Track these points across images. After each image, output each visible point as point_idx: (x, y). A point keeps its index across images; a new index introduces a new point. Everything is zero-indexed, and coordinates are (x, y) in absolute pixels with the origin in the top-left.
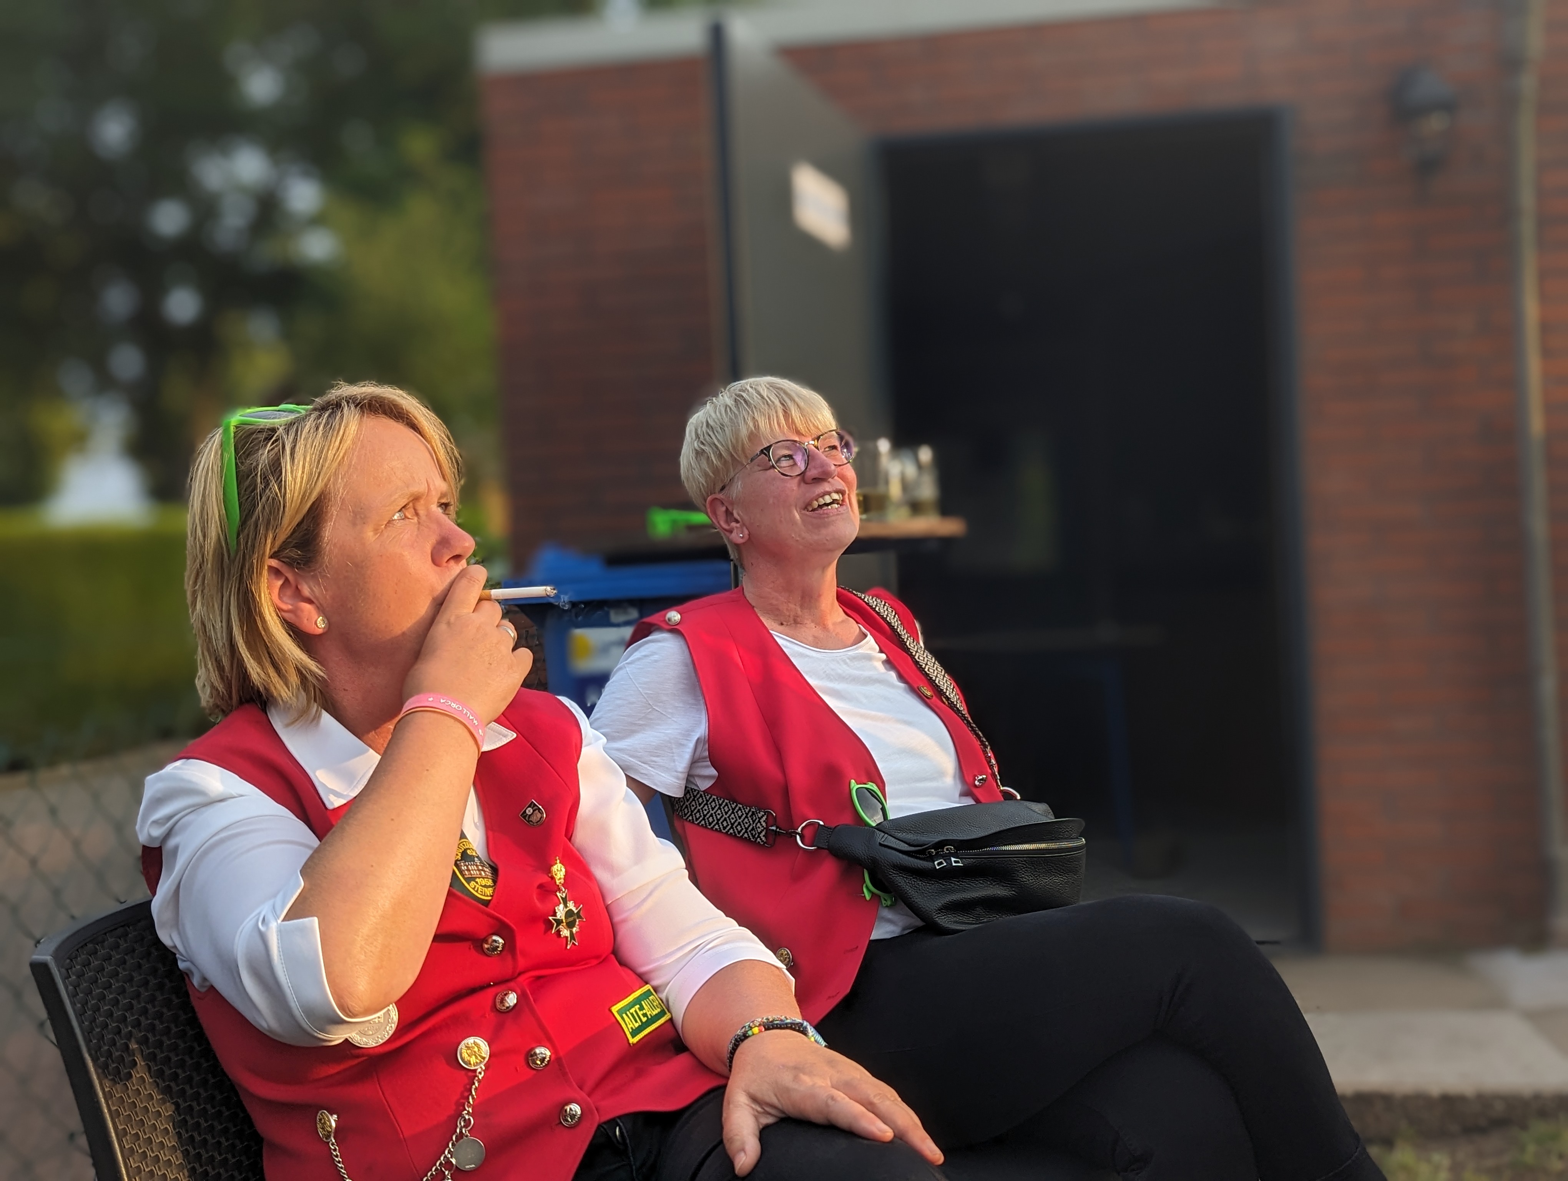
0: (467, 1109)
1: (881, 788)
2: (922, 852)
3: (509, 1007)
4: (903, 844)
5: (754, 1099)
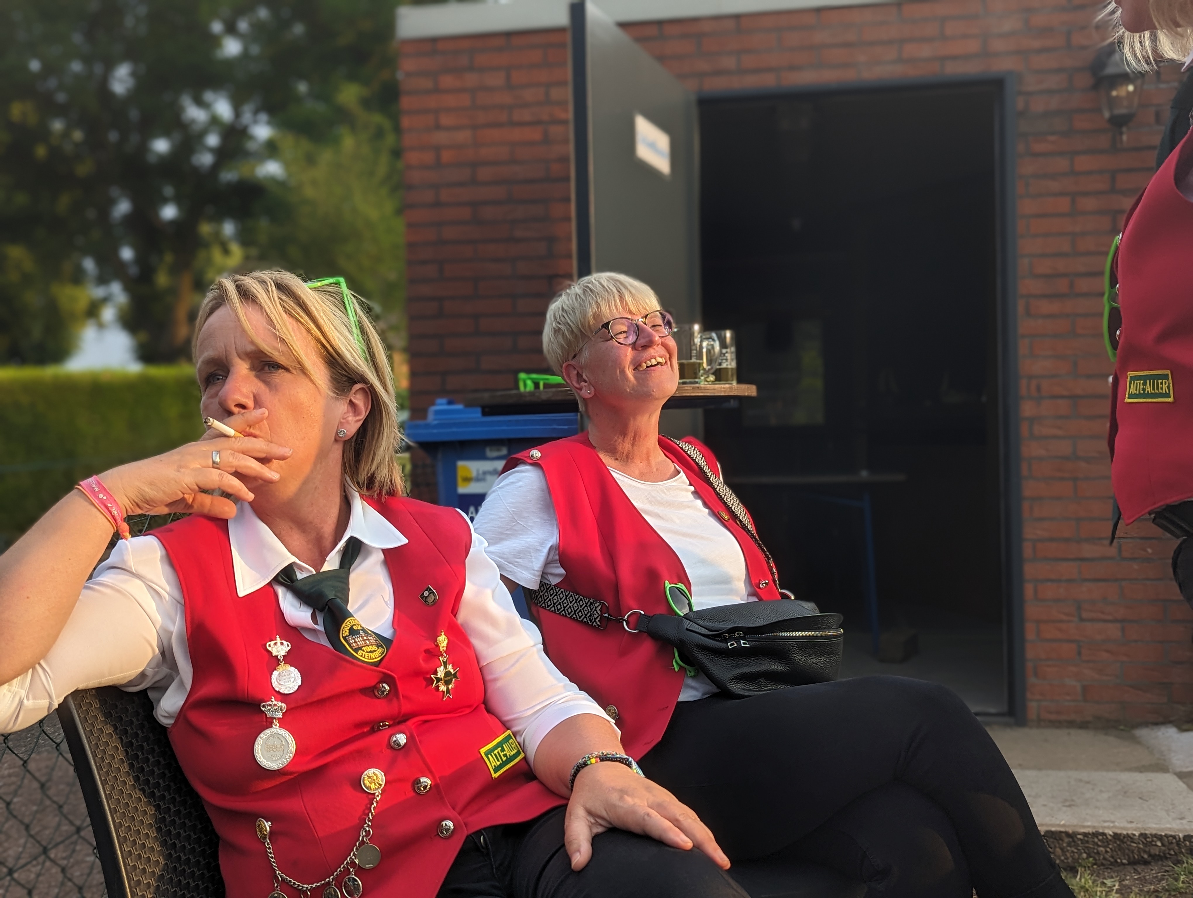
0: (368, 823)
1: (688, 588)
2: (719, 636)
3: (400, 745)
4: (704, 629)
5: (589, 813)
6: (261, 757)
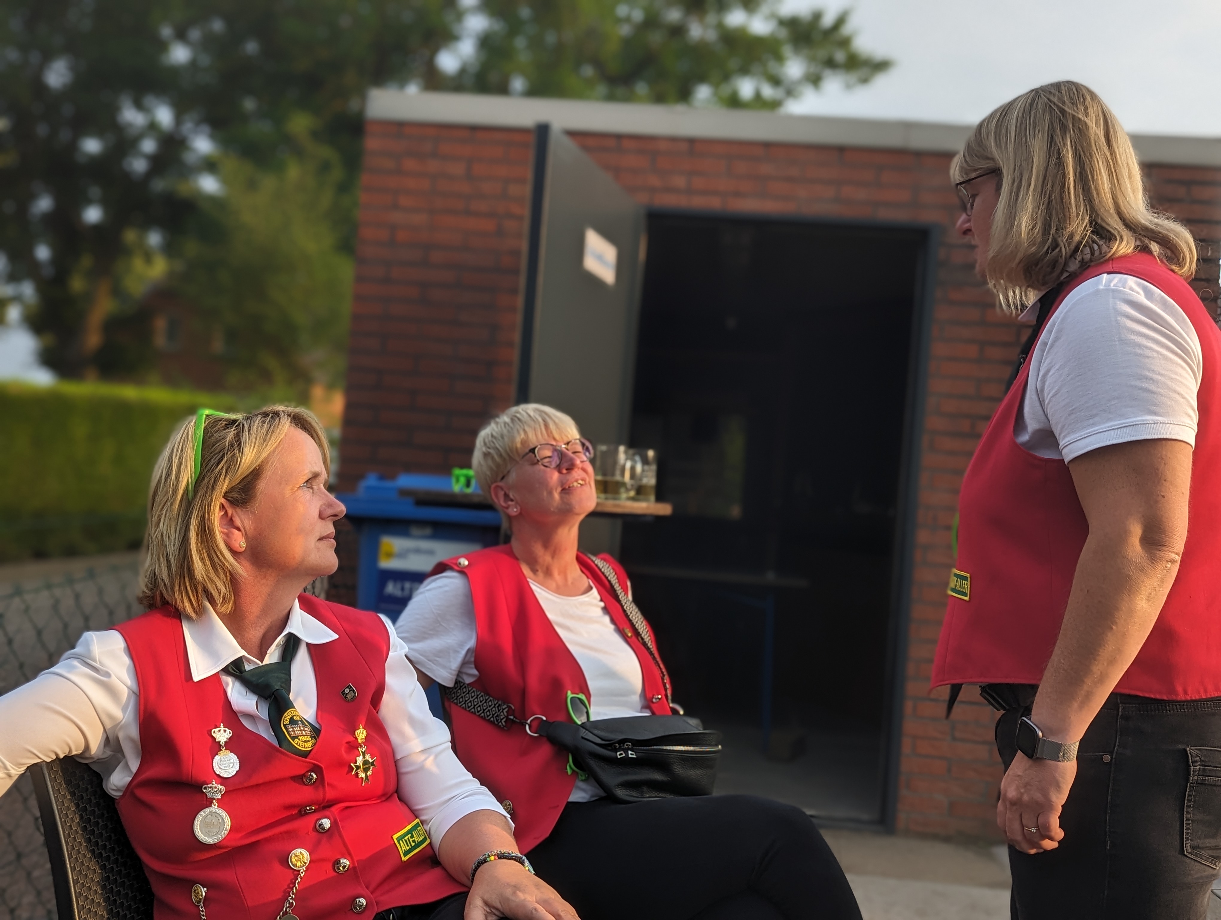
1: (588, 698)
2: (610, 745)
4: (598, 739)
5: (486, 903)
6: (200, 832)
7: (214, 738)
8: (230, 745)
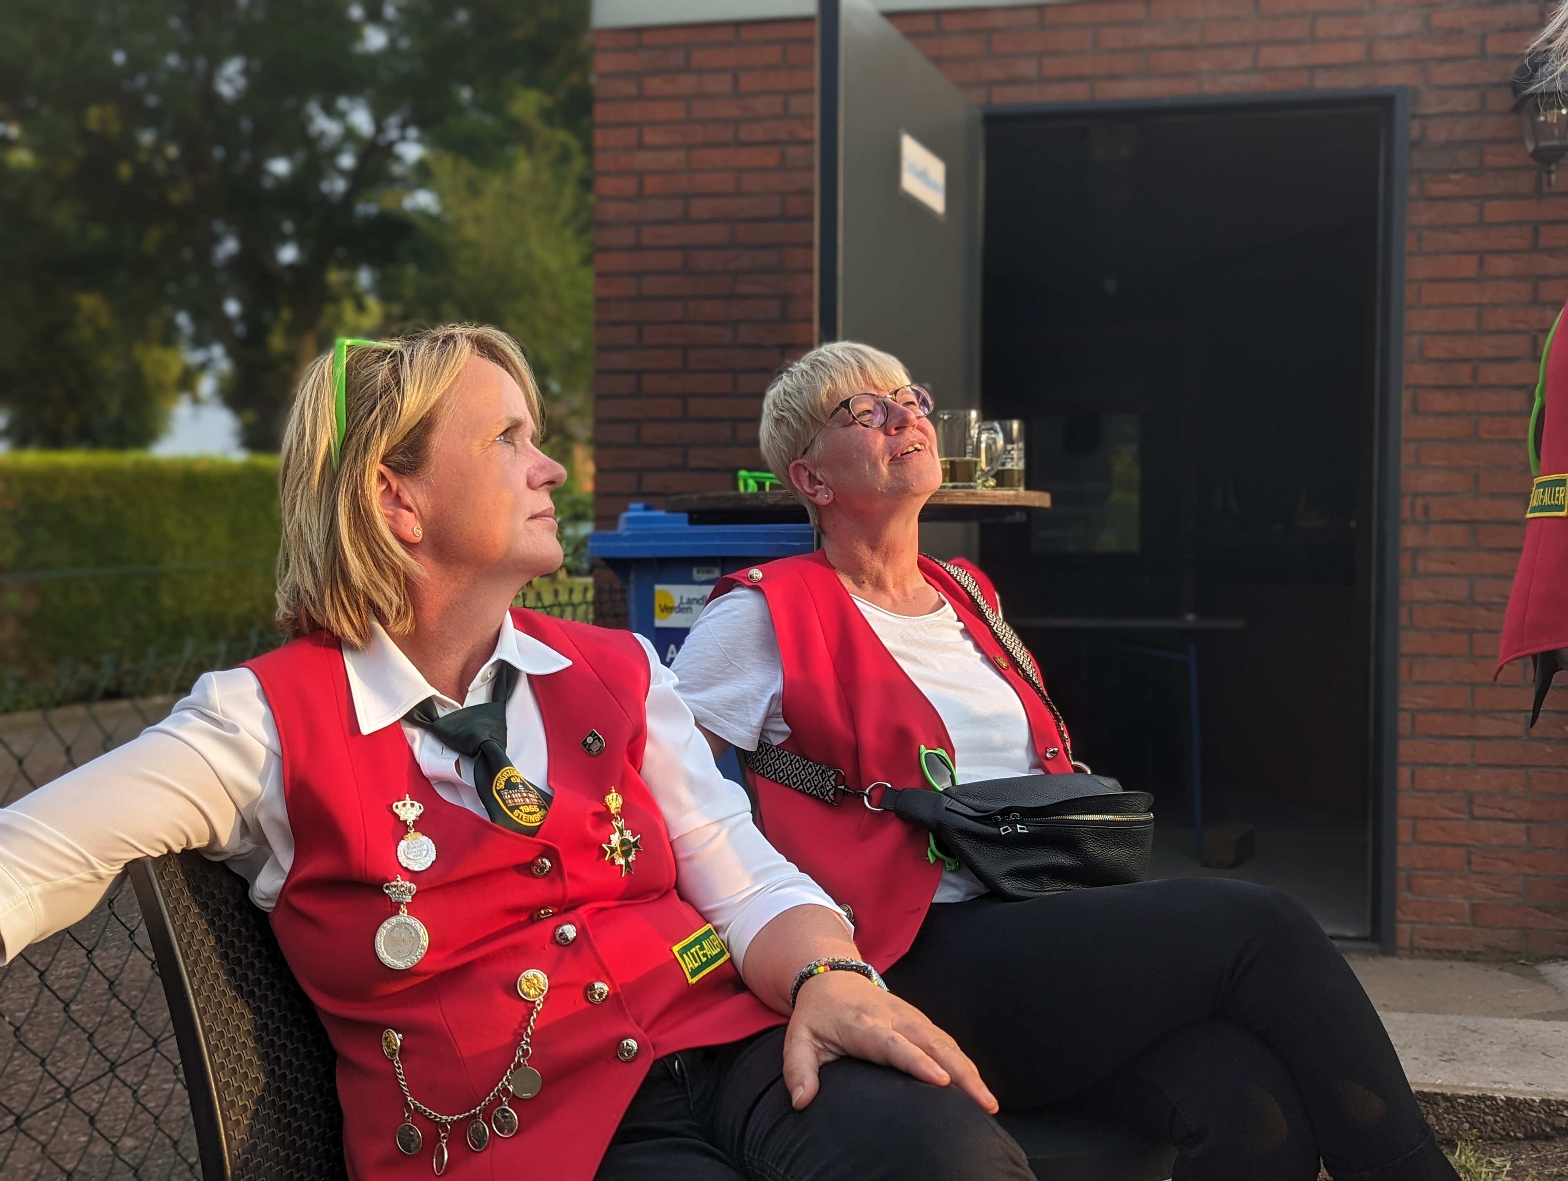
0: (526, 1039)
2: (988, 818)
3: (568, 940)
4: (969, 809)
5: (816, 1036)
6: (385, 952)
7: (397, 816)
8: (420, 825)
